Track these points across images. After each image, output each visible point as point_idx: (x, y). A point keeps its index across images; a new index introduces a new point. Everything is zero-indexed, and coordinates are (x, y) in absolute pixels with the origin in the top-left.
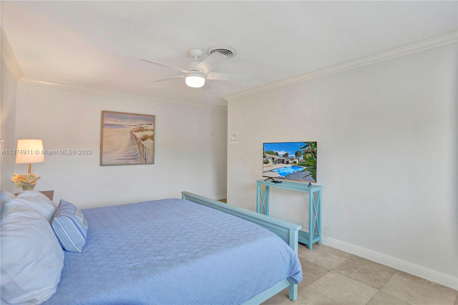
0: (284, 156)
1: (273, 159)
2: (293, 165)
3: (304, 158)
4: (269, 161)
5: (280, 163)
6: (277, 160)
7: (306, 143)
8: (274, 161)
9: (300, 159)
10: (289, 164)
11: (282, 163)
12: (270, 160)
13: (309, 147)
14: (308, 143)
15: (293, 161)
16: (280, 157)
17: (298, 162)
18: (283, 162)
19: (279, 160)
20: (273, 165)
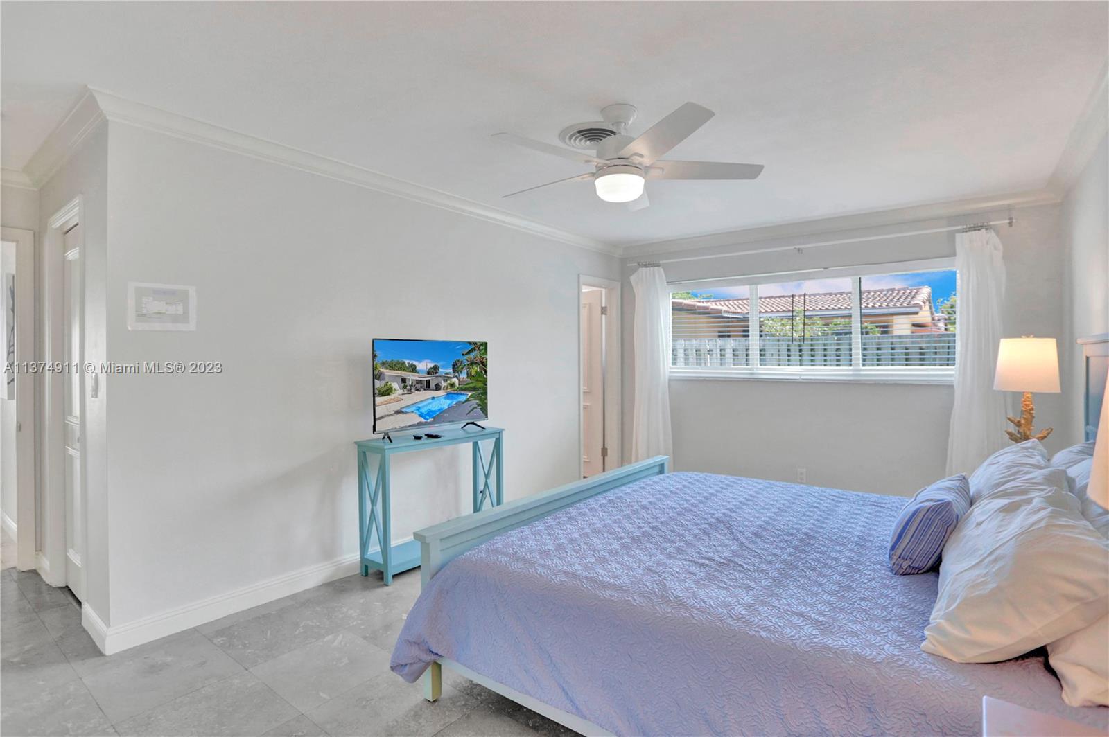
0: (429, 373)
1: (404, 380)
2: (448, 391)
3: (468, 374)
4: (392, 388)
5: (422, 389)
6: (414, 383)
7: (470, 343)
8: (407, 386)
9: (461, 376)
10: (440, 389)
11: (425, 390)
12: (395, 385)
13: (476, 352)
14: (475, 343)
15: (449, 382)
16: (420, 375)
17: (457, 385)
18: (427, 386)
19: (418, 382)
20: (402, 397)
